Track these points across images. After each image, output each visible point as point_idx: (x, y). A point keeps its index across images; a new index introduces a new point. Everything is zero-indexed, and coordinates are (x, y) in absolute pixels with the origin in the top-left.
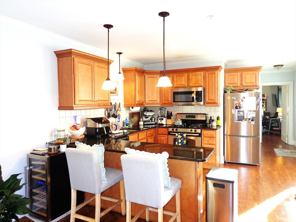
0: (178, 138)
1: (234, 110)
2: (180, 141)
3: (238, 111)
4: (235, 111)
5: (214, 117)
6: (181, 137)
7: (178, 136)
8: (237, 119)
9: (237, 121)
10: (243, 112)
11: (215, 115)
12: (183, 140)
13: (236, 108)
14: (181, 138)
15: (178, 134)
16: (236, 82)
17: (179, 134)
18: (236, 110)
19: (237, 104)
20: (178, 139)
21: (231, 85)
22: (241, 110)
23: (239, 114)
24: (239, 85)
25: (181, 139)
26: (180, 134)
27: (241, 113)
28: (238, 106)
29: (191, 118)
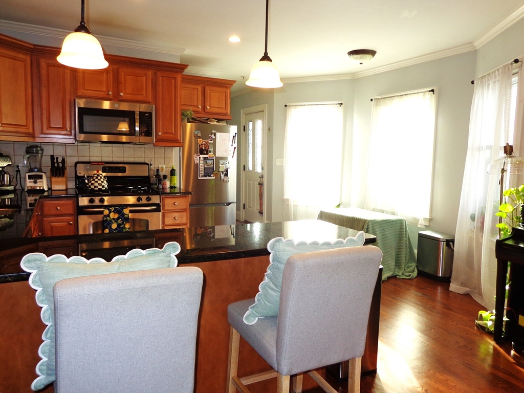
0: (110, 221)
1: (198, 157)
2: (114, 226)
3: (205, 159)
4: (200, 158)
5: (162, 169)
6: (116, 216)
7: (108, 216)
8: (203, 173)
9: (202, 177)
10: (211, 160)
11: (164, 166)
12: (123, 223)
13: (202, 152)
14: (118, 218)
15: (109, 210)
16: (196, 104)
17: (113, 209)
18: (202, 156)
19: (203, 146)
20: (110, 223)
21: (191, 108)
22: (210, 157)
23: (207, 163)
24: (200, 110)
25: (116, 220)
26: (115, 209)
27: (210, 162)
28: (203, 148)
29: (116, 172)
